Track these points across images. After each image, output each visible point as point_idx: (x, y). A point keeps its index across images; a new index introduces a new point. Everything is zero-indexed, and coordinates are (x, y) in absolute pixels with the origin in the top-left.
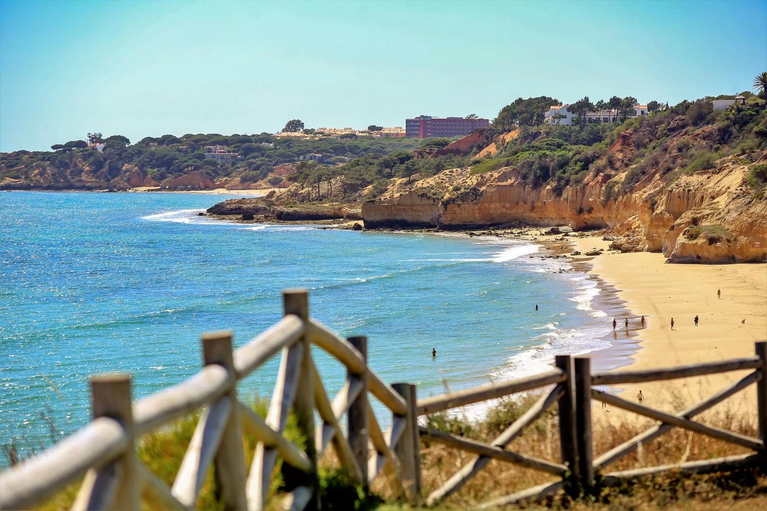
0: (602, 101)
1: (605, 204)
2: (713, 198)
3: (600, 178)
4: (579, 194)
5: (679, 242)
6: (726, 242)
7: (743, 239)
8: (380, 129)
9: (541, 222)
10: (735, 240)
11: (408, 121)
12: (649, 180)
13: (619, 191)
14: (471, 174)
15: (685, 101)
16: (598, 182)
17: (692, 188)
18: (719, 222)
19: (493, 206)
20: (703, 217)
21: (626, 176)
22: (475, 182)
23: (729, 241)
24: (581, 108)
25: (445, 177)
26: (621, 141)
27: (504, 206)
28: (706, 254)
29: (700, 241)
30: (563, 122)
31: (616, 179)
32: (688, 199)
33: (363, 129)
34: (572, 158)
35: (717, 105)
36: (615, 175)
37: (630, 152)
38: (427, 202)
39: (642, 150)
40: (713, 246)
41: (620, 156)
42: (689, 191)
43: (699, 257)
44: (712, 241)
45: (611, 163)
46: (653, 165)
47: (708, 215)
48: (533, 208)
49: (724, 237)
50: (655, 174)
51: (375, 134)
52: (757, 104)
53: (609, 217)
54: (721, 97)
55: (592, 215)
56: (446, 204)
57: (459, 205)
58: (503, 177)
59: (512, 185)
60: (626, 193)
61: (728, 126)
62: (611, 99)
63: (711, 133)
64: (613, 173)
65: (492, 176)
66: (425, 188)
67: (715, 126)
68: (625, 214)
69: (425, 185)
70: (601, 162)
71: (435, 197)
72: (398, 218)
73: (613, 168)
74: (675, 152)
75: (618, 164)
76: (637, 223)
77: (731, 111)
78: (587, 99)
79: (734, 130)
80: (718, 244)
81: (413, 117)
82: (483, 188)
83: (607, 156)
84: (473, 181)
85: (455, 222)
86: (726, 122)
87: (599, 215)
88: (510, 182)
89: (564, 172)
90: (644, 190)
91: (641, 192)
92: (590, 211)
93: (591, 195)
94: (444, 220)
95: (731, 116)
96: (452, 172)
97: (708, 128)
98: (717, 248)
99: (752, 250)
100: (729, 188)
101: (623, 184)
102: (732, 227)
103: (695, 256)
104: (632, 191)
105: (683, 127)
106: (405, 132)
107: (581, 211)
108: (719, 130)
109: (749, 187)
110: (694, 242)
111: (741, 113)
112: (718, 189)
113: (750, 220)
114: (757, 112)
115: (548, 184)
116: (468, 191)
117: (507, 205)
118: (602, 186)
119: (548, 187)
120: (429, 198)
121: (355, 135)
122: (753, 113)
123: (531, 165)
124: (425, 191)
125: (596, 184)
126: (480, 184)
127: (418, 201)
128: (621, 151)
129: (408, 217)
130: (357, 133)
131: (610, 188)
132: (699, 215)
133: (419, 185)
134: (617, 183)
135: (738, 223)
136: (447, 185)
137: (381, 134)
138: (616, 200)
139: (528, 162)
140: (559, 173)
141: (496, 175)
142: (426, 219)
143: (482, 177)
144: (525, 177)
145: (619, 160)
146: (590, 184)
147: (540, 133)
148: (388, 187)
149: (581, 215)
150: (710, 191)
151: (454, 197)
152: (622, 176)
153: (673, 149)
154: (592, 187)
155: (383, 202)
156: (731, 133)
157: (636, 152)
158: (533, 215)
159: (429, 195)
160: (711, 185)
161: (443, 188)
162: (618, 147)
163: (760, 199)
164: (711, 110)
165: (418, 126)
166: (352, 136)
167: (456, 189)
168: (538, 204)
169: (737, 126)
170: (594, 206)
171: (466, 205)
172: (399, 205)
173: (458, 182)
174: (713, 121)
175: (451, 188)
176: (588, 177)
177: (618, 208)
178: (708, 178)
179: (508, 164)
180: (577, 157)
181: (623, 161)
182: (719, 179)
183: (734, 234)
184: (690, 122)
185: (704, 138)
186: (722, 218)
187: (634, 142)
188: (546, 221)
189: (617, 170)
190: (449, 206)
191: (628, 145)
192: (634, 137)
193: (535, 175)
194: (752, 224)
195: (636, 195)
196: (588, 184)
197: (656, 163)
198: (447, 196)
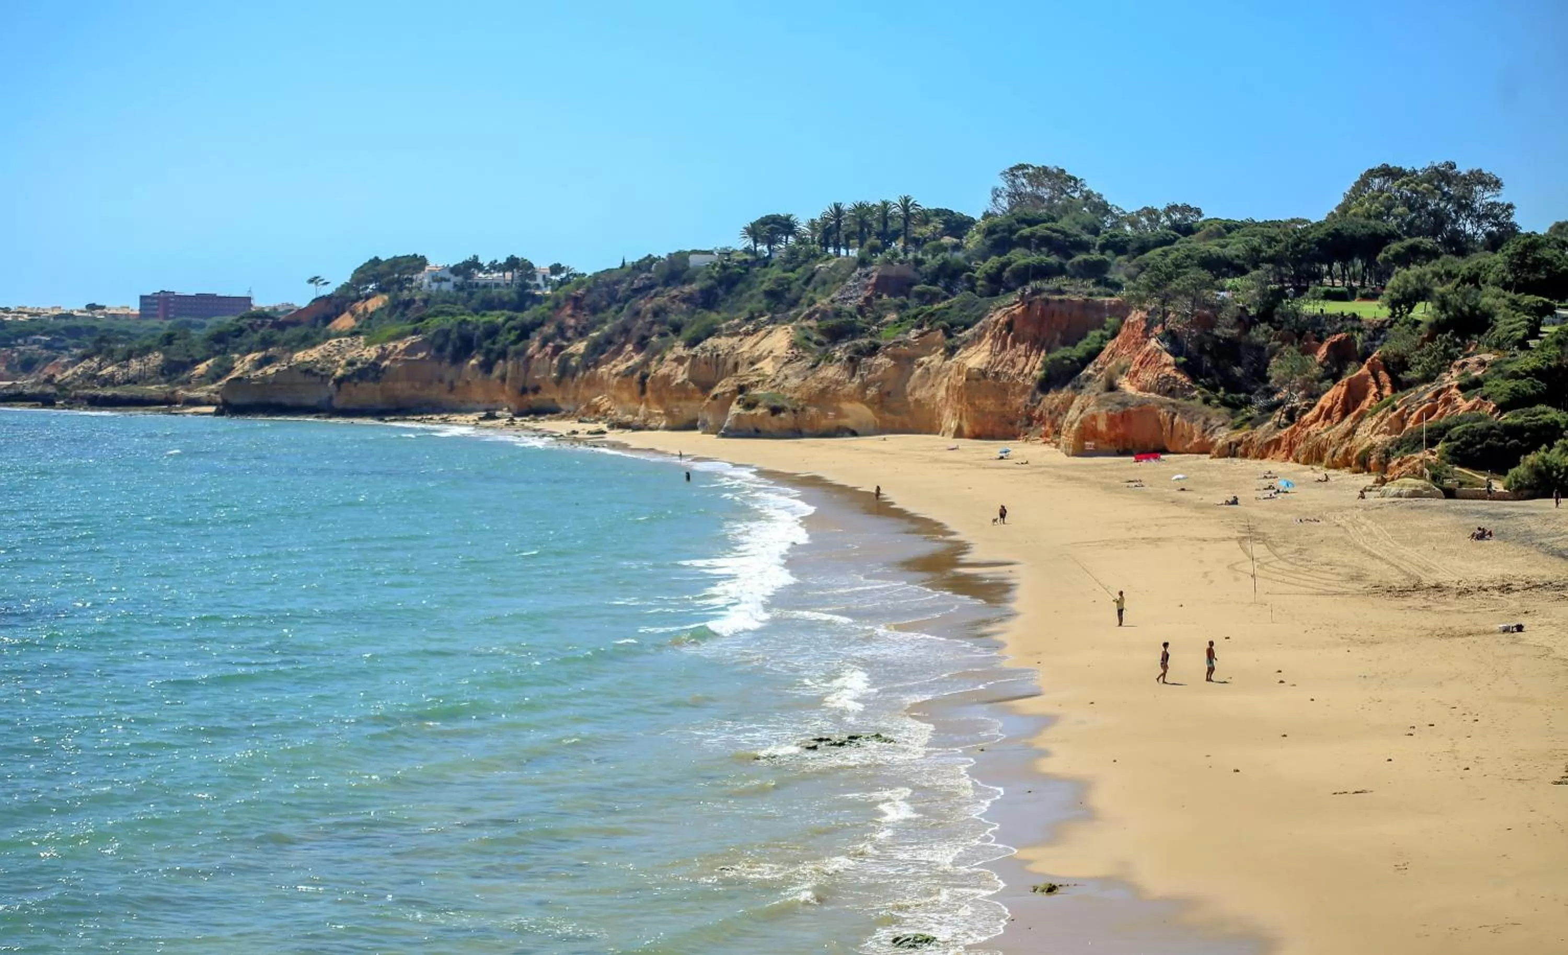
0: (496, 261)
1: (558, 382)
2: (752, 364)
3: (549, 350)
4: (522, 370)
5: (734, 412)
6: (791, 412)
7: (813, 410)
8: (102, 307)
9: (463, 407)
10: (803, 410)
11: (143, 298)
12: (618, 352)
13: (577, 365)
14: (366, 345)
15: (650, 256)
16: (547, 354)
17: (720, 352)
18: (775, 390)
19: (399, 385)
20: (752, 385)
21: (587, 347)
22: (375, 355)
23: (795, 411)
24: (470, 268)
25: (332, 349)
26: (571, 303)
27: (413, 387)
28: (768, 427)
29: (760, 411)
30: (446, 286)
31: (571, 350)
32: (717, 366)
33: (80, 308)
34: (504, 325)
35: (694, 260)
36: (569, 346)
37: (584, 318)
38: (313, 379)
39: (601, 315)
40: (775, 418)
41: (572, 322)
42: (718, 356)
43: (757, 431)
44: (775, 411)
45: (561, 331)
46: (621, 333)
47: (757, 382)
48: (452, 388)
49: (789, 407)
50: (624, 344)
51: (98, 314)
52: (746, 261)
53: (564, 398)
54: (695, 252)
55: (539, 396)
56: (339, 382)
57: (356, 384)
58: (412, 349)
59: (422, 359)
60: (588, 368)
61: (712, 287)
62: (508, 259)
63: (691, 294)
64: (565, 343)
65: (396, 347)
66: (308, 362)
67: (695, 286)
68: (587, 393)
69: (308, 359)
70: (549, 329)
71: (323, 373)
72: (273, 400)
73: (564, 338)
74: (649, 318)
75: (569, 334)
76: (607, 405)
77: (713, 268)
78: (476, 258)
79: (720, 292)
80: (783, 415)
81: (149, 293)
82: (387, 363)
83: (556, 323)
84: (371, 353)
85: (350, 406)
86: (710, 282)
87: (548, 396)
88: (421, 355)
89: (494, 343)
90: (613, 363)
91: (610, 366)
92: (536, 390)
93: (538, 371)
94: (338, 403)
95: (714, 274)
96: (340, 342)
97: (687, 289)
98: (781, 419)
99: (824, 422)
100: (771, 352)
101: (582, 356)
102: (797, 395)
103: (752, 429)
104: (597, 364)
105: (651, 287)
106: (138, 312)
107: (524, 391)
108: (702, 291)
109: (801, 350)
110: (753, 412)
111: (728, 271)
112: (757, 353)
113: (820, 386)
114: (747, 270)
115: (473, 357)
116: (366, 366)
117: (418, 385)
118: (552, 360)
119: (473, 362)
120: (316, 375)
121: (72, 315)
122: (742, 271)
123: (446, 334)
124: (309, 366)
125: (544, 357)
126: (381, 357)
127: (300, 378)
128: (572, 316)
129: (287, 400)
130: (75, 313)
131: (564, 361)
132: (746, 383)
133: (299, 359)
134: (572, 355)
135: (804, 390)
136: (337, 358)
137: (105, 314)
138: (573, 376)
139: (443, 330)
140: (486, 344)
141: (401, 346)
142: (311, 401)
143: (383, 349)
144: (440, 349)
145: (571, 327)
146: (536, 356)
147: (414, 301)
148: (236, 365)
149: (525, 396)
150: (746, 356)
151: (349, 373)
152: (580, 347)
153: (646, 313)
154: (539, 360)
155: (253, 380)
156: (717, 295)
157: (591, 318)
158: (452, 397)
159: (316, 371)
160: (745, 348)
161: (333, 362)
162: (569, 311)
163: (830, 362)
164: (686, 268)
165: (158, 304)
166: (69, 316)
167: (351, 363)
168: (459, 384)
169: (724, 287)
170: (542, 384)
171: (364, 385)
172: (274, 383)
173: (352, 354)
174: (691, 280)
175: (343, 362)
176: (533, 346)
177: (577, 387)
178: (741, 340)
179: (415, 332)
180: (511, 323)
181: (576, 329)
182: (755, 341)
183: (800, 403)
184: (661, 281)
185: (684, 301)
186: (779, 385)
187: (588, 306)
188: (470, 406)
189: (568, 340)
190: (343, 385)
191: (582, 309)
192: (587, 301)
193: (454, 345)
194: (824, 391)
195: (603, 369)
196: (533, 357)
197: (626, 331)
198: (340, 372)
